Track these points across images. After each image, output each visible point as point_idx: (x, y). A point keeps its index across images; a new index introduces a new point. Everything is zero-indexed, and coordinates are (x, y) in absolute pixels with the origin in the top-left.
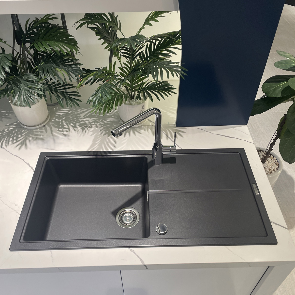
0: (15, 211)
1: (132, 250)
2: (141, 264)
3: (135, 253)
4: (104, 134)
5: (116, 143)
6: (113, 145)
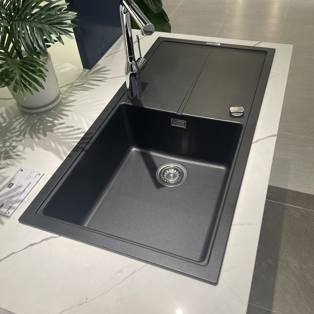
0: (134, 273)
1: (256, 141)
2: (276, 137)
3: (261, 140)
4: (45, 135)
5: (72, 127)
6: (75, 130)
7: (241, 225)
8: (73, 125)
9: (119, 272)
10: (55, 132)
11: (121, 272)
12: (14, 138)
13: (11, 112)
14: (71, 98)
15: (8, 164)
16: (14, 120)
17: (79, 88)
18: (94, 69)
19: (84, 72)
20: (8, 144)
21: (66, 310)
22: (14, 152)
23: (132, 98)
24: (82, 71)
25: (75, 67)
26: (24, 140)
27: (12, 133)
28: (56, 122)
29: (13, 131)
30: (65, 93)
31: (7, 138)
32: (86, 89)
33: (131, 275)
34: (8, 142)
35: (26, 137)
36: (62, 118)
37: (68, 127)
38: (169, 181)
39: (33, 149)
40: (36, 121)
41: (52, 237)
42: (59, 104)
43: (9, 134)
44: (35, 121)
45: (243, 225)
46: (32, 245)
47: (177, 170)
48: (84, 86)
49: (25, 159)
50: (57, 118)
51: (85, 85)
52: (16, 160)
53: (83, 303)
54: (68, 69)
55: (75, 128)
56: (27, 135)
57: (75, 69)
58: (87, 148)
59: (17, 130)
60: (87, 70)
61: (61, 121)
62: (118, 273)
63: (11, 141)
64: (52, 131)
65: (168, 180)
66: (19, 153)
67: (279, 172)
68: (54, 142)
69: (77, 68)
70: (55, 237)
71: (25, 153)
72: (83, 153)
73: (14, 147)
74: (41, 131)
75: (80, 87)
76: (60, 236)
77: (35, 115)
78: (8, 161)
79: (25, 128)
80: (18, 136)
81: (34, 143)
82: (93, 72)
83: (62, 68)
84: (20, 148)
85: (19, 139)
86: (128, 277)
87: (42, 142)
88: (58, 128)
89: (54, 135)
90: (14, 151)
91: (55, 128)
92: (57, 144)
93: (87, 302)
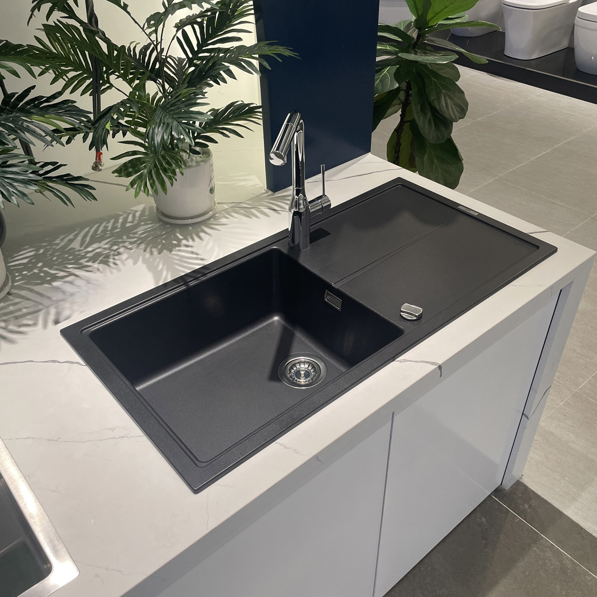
0: (124, 437)
1: (402, 361)
3: (410, 361)
4: (160, 252)
5: (197, 254)
6: (197, 259)
7: (284, 447)
8: (199, 252)
9: (110, 429)
10: (173, 252)
11: (112, 430)
12: (126, 244)
13: (147, 213)
14: (224, 220)
15: (98, 270)
16: (143, 223)
17: (242, 211)
18: (278, 194)
19: (266, 193)
20: (115, 247)
21: (32, 438)
22: (114, 259)
23: (292, 245)
24: (264, 191)
25: (260, 184)
26: (135, 249)
27: (129, 237)
28: (184, 242)
29: (131, 235)
30: (222, 212)
31: (120, 240)
32: (249, 215)
33: (119, 438)
34: (118, 245)
35: (140, 247)
36: (193, 240)
37: (192, 253)
38: (296, 380)
39: (135, 263)
40: (164, 233)
41: (77, 363)
42: (204, 223)
43: (125, 237)
44: (162, 232)
45: (286, 448)
46: (54, 361)
47: (313, 367)
48: (251, 211)
49: (119, 270)
50: (189, 237)
51: (253, 210)
52: (110, 268)
53: (53, 440)
54: (249, 183)
55: (199, 257)
56: (143, 246)
57: (257, 186)
58: (192, 284)
59: (137, 236)
60: (270, 192)
61: (191, 243)
62: (108, 429)
63: (121, 245)
64: (171, 251)
65: (296, 378)
66: (118, 262)
67: (567, 479)
68: (163, 264)
69: (262, 185)
70: (80, 364)
71: (124, 264)
72: (183, 288)
73: (119, 254)
74: (160, 246)
75: (244, 211)
76: (87, 365)
77: (168, 226)
78: (101, 266)
79: (146, 237)
80: (131, 243)
81: (141, 257)
82: (276, 197)
83: (245, 180)
84: (124, 256)
85: (130, 247)
86: (114, 438)
87: (151, 260)
88: (180, 250)
89: (171, 256)
90: (116, 257)
91: (177, 248)
92: (165, 267)
93: (57, 441)
